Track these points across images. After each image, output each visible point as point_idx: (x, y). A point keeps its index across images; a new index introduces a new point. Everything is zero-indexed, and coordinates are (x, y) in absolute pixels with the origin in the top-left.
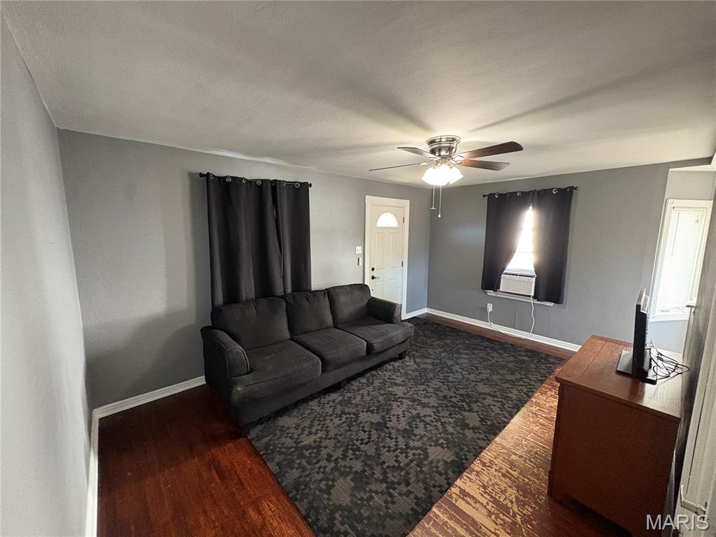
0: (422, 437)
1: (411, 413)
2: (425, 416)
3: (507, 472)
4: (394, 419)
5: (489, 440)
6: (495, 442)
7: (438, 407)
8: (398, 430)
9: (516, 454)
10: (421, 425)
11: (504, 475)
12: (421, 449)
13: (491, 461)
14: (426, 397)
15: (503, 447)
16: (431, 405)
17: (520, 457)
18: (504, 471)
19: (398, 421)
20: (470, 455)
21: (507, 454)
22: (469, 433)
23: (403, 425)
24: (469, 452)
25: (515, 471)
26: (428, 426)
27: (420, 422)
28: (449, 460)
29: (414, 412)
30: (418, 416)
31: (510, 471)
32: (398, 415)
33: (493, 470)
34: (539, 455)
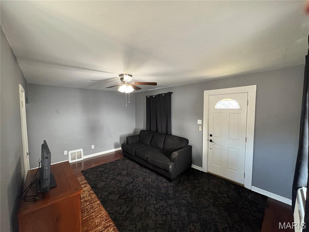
3: (84, 199)
5: (99, 199)
6: (98, 200)
9: (89, 204)
11: (84, 197)
13: (91, 196)
15: (94, 202)
17: (87, 206)
18: (85, 198)
20: (96, 191)
21: (91, 202)
22: (107, 194)
24: (98, 191)
25: (83, 201)
28: (98, 186)
31: (84, 200)
33: (87, 195)
34: (83, 213)
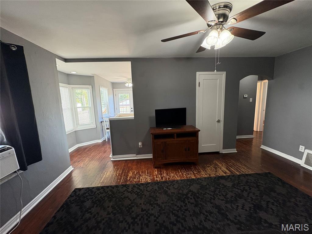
0: (232, 192)
1: (232, 206)
2: (222, 200)
4: (247, 207)
7: (208, 201)
8: (245, 200)
10: (228, 196)
12: (235, 188)
14: (211, 213)
16: (212, 205)
19: (243, 205)
23: (241, 202)
26: (224, 194)
27: (228, 198)
29: (229, 206)
30: (227, 202)
32: (242, 209)
